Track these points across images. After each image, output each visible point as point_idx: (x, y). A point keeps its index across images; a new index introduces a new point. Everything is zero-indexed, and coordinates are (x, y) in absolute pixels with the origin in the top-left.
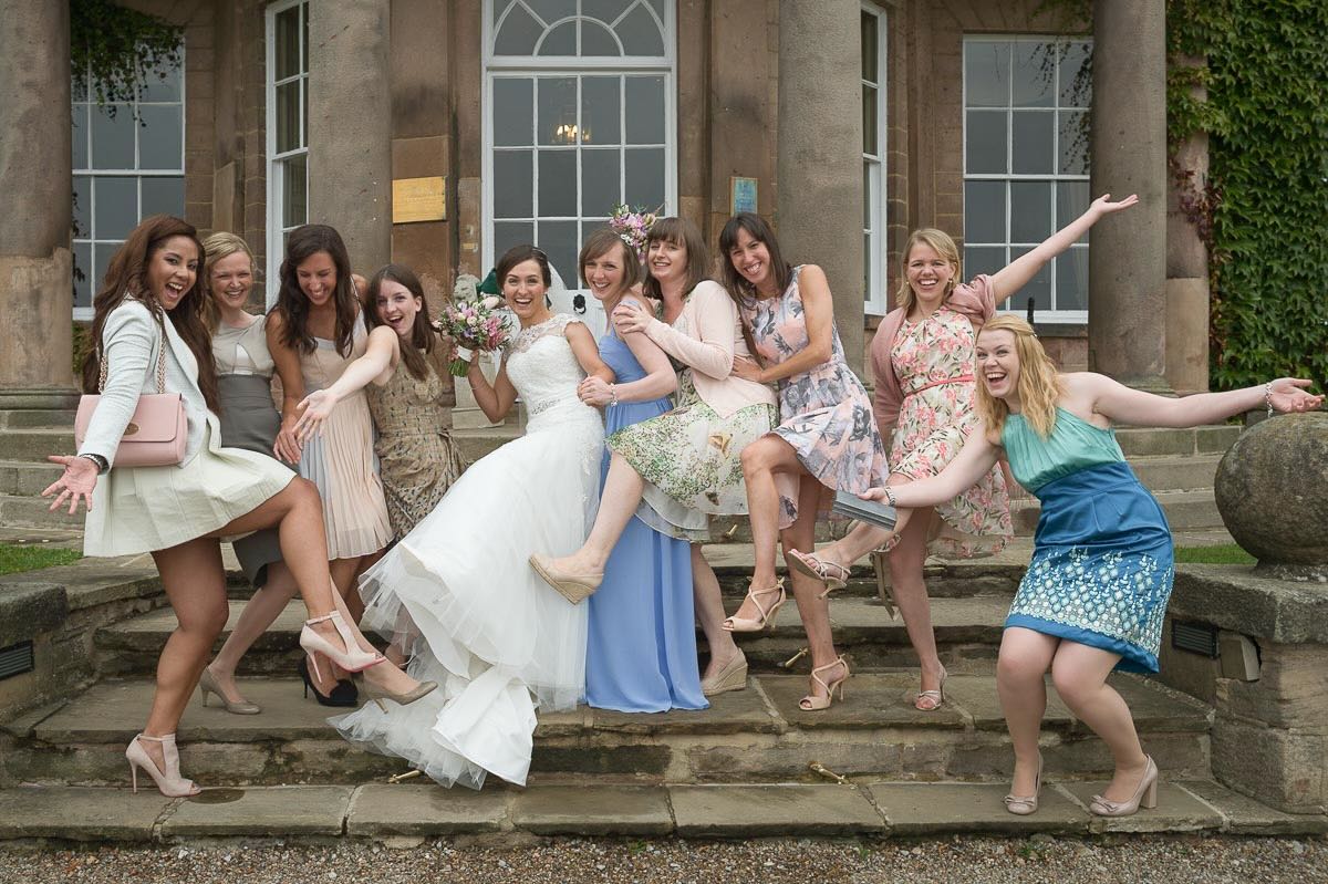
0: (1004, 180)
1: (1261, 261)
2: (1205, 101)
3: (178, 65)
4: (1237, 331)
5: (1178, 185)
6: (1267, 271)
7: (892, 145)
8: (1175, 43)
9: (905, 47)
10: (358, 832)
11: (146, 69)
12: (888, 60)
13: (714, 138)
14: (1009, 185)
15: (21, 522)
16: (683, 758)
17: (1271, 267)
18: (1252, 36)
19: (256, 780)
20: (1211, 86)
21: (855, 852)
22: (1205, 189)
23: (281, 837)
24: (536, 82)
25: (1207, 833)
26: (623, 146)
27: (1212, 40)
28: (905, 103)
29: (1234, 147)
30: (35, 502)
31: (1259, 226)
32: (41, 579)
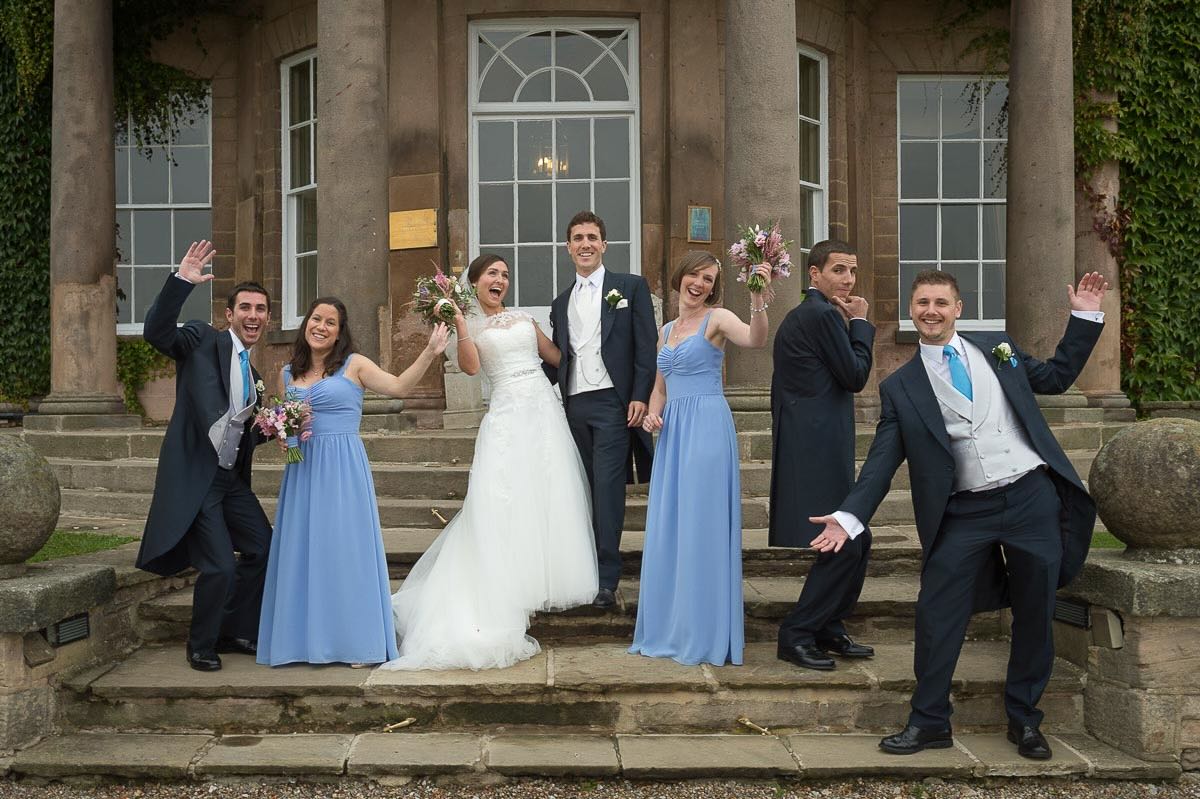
0: (936, 204)
1: (1168, 275)
2: (1116, 132)
3: (206, 112)
4: (1146, 337)
5: (1092, 207)
6: (1173, 283)
7: (833, 174)
8: (1089, 80)
9: (844, 87)
10: (357, 772)
11: (177, 116)
12: (829, 99)
13: (672, 173)
14: (939, 208)
15: (74, 512)
16: (630, 713)
17: (1177, 279)
18: (1158, 73)
19: (273, 729)
20: (1121, 119)
21: (773, 791)
22: (1116, 211)
23: (293, 776)
24: (516, 124)
25: (1075, 778)
26: (593, 180)
27: (1122, 78)
28: (844, 138)
29: (1142, 174)
30: (87, 494)
31: (1165, 244)
32: (93, 561)
